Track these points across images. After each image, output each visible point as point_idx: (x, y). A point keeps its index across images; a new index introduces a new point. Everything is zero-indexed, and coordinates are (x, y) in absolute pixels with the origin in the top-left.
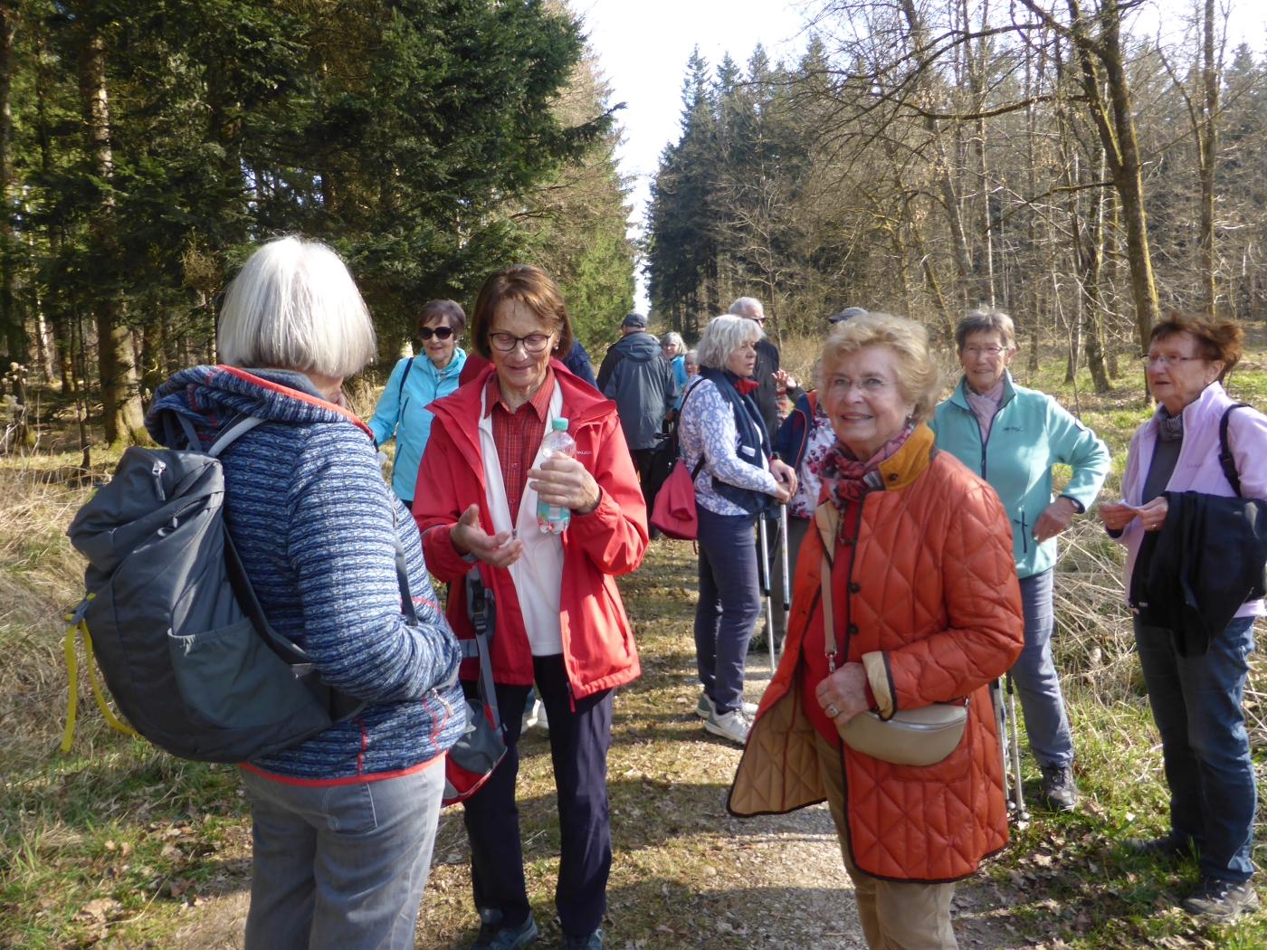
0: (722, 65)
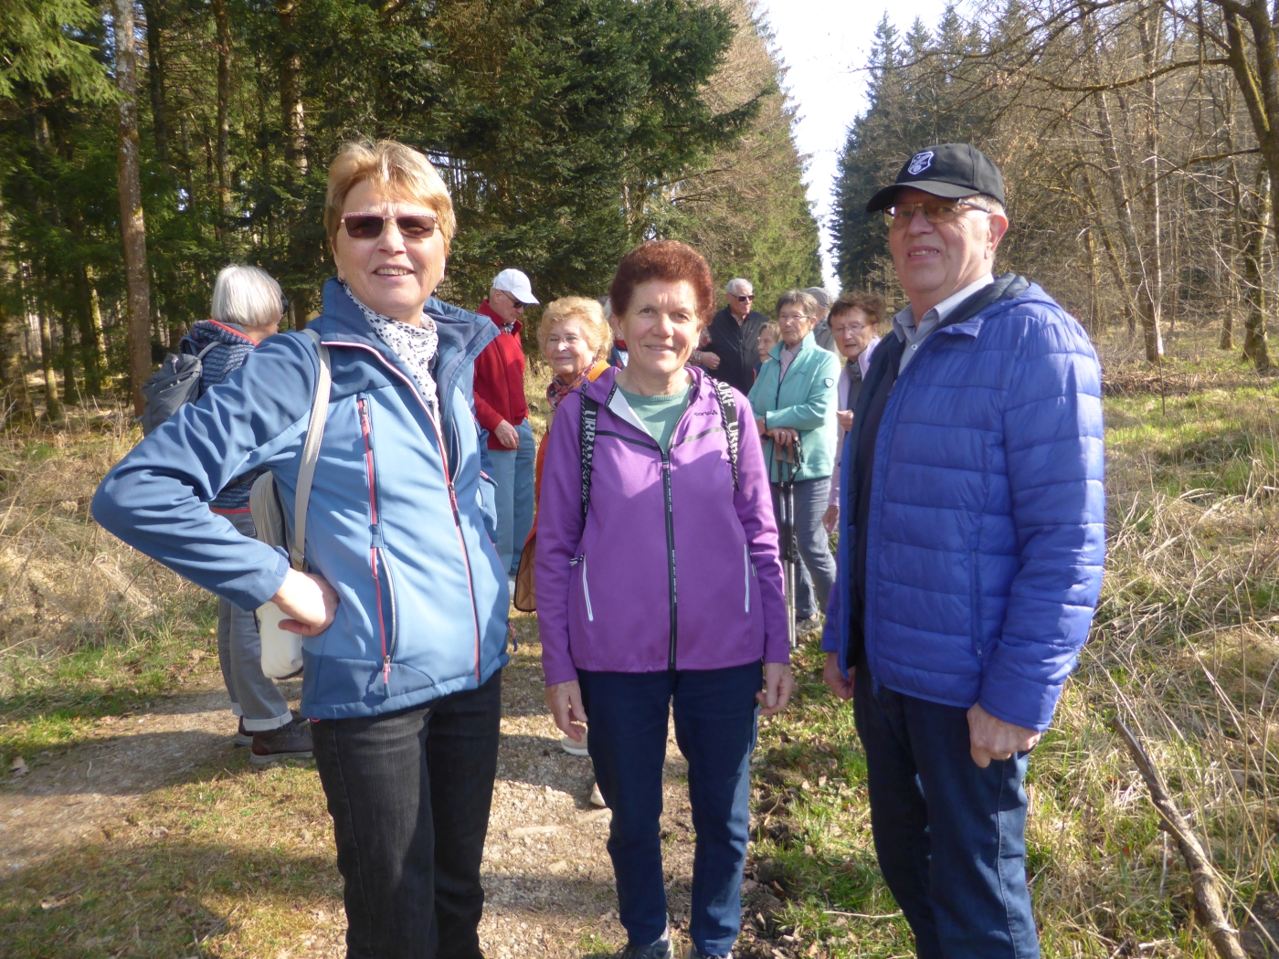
0: (912, 32)
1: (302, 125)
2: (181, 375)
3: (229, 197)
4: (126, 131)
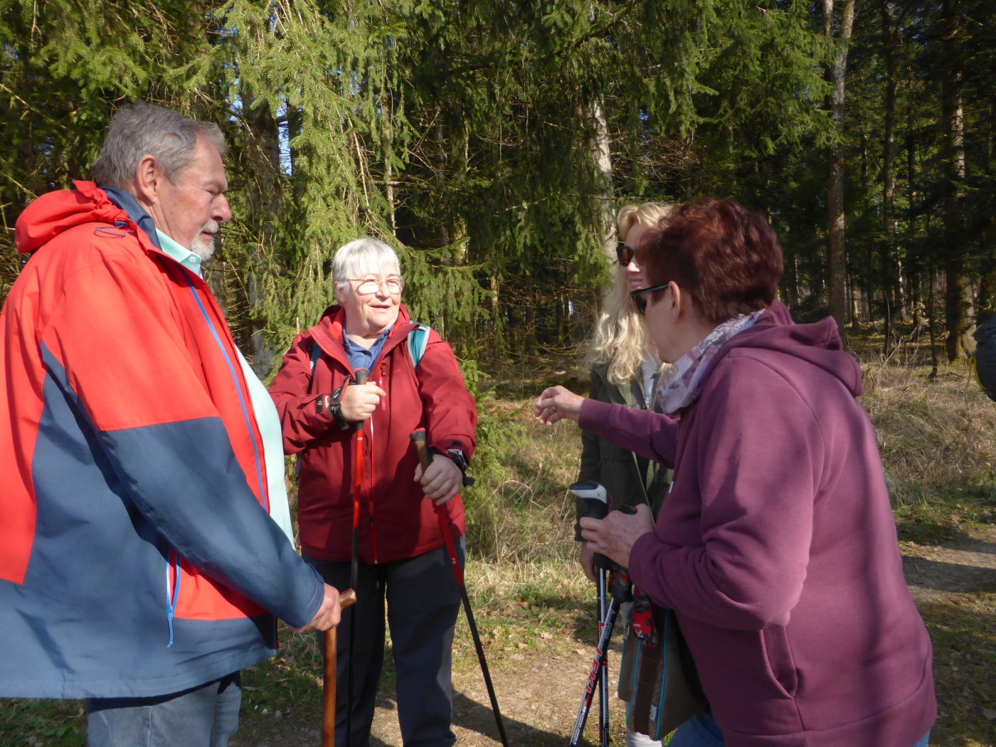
1: (961, 126)
3: (890, 193)
4: (836, 159)
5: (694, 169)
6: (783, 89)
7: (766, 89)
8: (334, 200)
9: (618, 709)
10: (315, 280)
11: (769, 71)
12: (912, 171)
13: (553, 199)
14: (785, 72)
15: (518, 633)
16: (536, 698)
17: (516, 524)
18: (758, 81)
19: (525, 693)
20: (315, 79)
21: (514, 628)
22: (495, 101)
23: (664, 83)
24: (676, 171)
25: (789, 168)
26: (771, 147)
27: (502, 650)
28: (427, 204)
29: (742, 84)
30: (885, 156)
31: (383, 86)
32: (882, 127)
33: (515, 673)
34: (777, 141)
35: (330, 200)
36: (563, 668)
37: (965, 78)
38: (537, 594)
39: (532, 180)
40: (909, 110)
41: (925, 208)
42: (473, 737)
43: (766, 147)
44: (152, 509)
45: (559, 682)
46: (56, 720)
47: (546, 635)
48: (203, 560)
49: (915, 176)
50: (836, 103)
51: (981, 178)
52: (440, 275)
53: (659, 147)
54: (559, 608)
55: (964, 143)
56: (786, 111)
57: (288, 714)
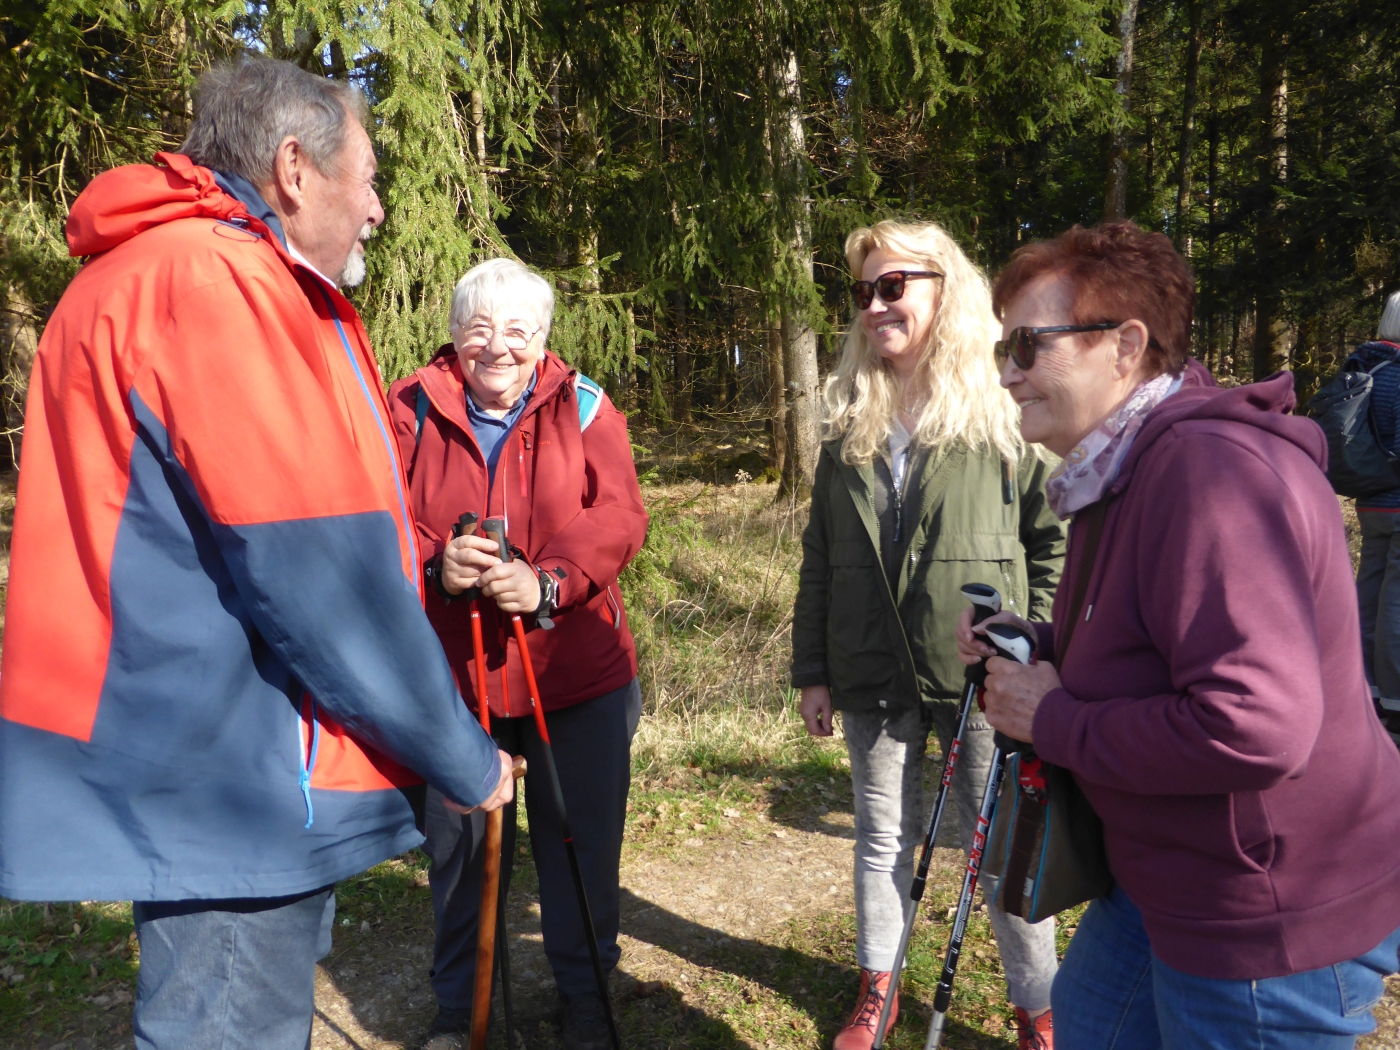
1: (1285, 109)
2: (1354, 391)
3: (1187, 201)
4: (1117, 151)
5: (919, 160)
6: (1051, 47)
7: (1026, 47)
8: (435, 194)
9: (837, 909)
10: (399, 312)
11: (1032, 21)
12: (1213, 170)
13: (734, 199)
14: (1055, 23)
15: (692, 810)
16: (723, 897)
17: (677, 660)
18: (1016, 33)
19: (710, 890)
20: (410, 11)
21: (686, 804)
22: (653, 53)
23: (906, 35)
24: (894, 162)
25: (1048, 162)
26: (1032, 132)
27: (672, 833)
28: (548, 203)
29: (993, 37)
30: (1181, 148)
31: (498, 24)
32: (1177, 107)
33: (691, 864)
34: (1041, 123)
35: (428, 194)
36: (757, 856)
37: (1293, 41)
38: (713, 757)
39: (707, 171)
40: (1213, 83)
41: (1232, 224)
42: (642, 952)
43: (1025, 130)
44: (286, 638)
45: (754, 875)
46: (39, 942)
47: (732, 812)
48: (352, 711)
49: (1218, 179)
50: (1121, 70)
51: (1312, 182)
52: (577, 307)
53: (873, 126)
54: (746, 776)
55: (1287, 134)
56: (1054, 78)
57: (379, 925)
